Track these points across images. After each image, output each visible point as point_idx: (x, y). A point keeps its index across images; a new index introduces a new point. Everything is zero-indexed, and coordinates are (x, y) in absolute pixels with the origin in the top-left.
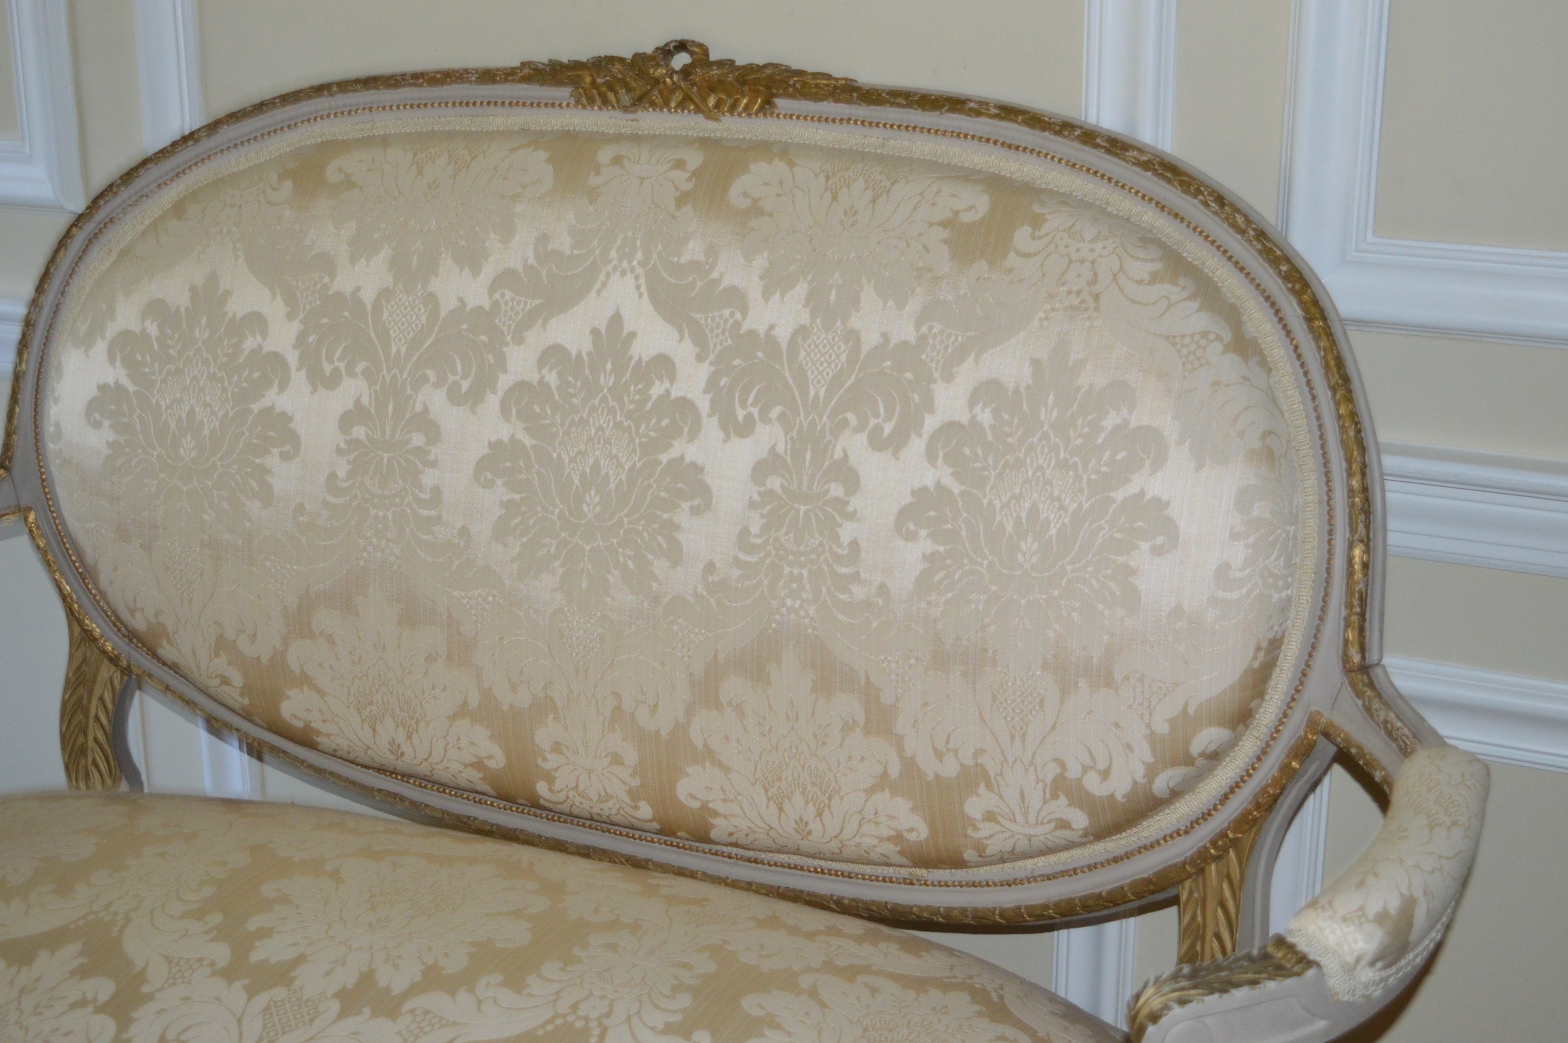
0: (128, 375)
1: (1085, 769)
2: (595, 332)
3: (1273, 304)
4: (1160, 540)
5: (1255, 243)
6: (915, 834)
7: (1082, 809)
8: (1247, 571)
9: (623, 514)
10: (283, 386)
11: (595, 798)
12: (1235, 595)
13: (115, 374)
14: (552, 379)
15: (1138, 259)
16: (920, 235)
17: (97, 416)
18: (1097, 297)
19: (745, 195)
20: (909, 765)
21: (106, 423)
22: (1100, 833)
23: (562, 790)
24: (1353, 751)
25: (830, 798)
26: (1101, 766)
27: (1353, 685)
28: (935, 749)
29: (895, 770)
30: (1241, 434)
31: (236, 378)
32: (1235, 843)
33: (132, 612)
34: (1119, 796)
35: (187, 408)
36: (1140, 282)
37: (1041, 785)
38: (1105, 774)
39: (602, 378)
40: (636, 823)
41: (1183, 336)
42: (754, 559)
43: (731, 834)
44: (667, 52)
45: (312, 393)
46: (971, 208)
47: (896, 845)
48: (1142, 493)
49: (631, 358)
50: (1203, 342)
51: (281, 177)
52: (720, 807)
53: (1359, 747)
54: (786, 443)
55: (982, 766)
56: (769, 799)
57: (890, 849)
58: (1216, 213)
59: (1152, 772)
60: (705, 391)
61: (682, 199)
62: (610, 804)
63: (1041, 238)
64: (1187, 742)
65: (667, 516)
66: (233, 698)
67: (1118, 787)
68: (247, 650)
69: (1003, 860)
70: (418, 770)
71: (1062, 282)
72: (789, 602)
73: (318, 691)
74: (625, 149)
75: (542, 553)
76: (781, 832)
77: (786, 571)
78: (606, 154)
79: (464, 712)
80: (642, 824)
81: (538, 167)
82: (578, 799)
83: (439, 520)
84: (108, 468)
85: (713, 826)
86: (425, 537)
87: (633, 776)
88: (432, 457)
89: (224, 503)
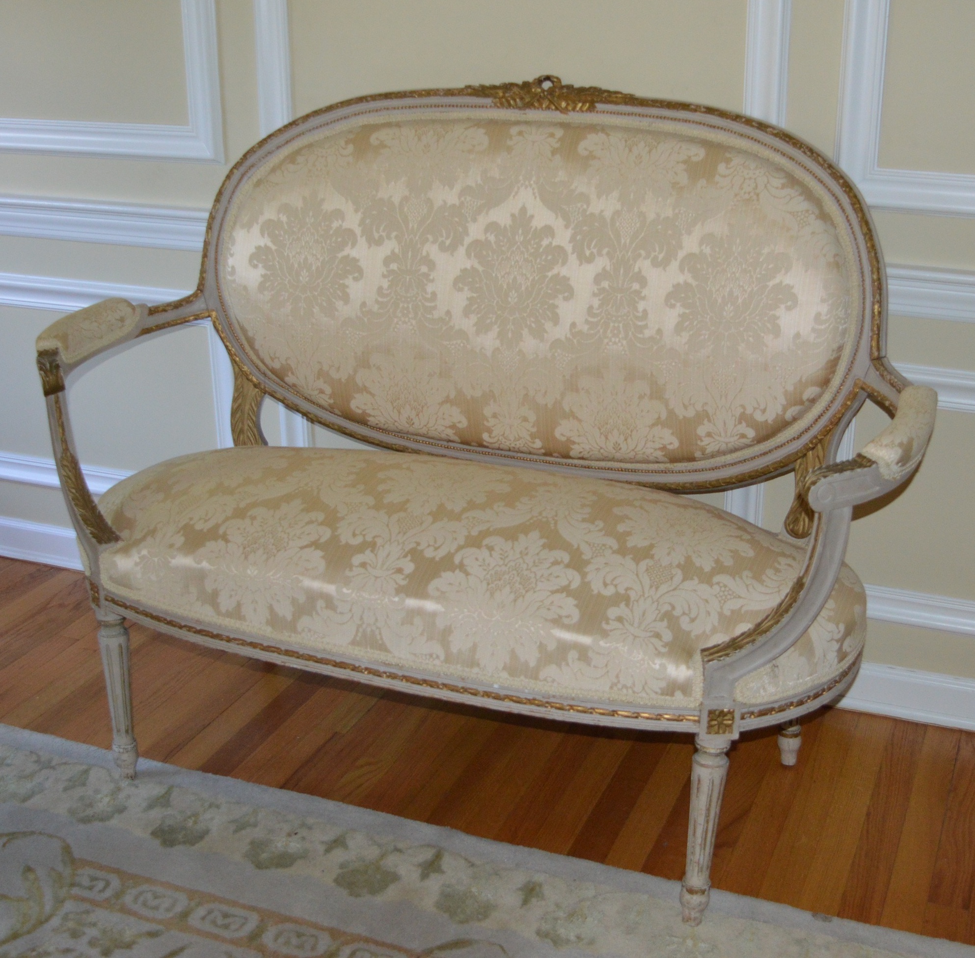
0: (272, 241)
1: (755, 409)
2: (513, 215)
3: (836, 198)
4: (789, 303)
5: (828, 170)
6: (672, 445)
7: (753, 428)
8: (829, 316)
9: (529, 302)
10: (354, 245)
11: (512, 440)
12: (823, 327)
13: (264, 241)
14: (492, 238)
15: (775, 178)
16: (673, 167)
17: (255, 262)
18: (758, 195)
19: (586, 149)
20: (671, 413)
21: (260, 265)
22: (760, 440)
23: (496, 436)
24: (875, 394)
25: (631, 431)
26: (762, 407)
27: (875, 366)
28: (683, 404)
29: (664, 416)
30: (825, 255)
31: (328, 242)
32: (821, 441)
33: (272, 359)
34: (770, 421)
35: (303, 257)
36: (777, 188)
37: (734, 418)
38: (764, 411)
39: (517, 237)
40: (532, 450)
41: (798, 212)
42: (595, 320)
43: (580, 452)
44: (540, 81)
45: (369, 248)
46: (696, 155)
47: (662, 452)
48: (781, 282)
49: (531, 227)
50: (807, 215)
51: (347, 143)
52: (576, 440)
53: (878, 392)
54: (611, 265)
55: (706, 411)
56: (601, 434)
57: (659, 454)
58: (809, 157)
59: (785, 409)
60: (570, 242)
61: (554, 152)
62: (520, 442)
63: (730, 168)
64: (801, 395)
65: (551, 302)
66: (325, 400)
67: (770, 417)
68: (334, 375)
69: (713, 456)
70: (421, 432)
71: (741, 188)
72: (613, 339)
73: (371, 394)
74: (523, 128)
75: (488, 321)
76: (606, 449)
77: (612, 324)
78: (514, 130)
79: (447, 400)
80: (535, 451)
81: (480, 137)
82: (504, 440)
83: (435, 308)
84: (262, 287)
85: (572, 449)
86: (428, 316)
87: (533, 426)
88: (431, 277)
89: (324, 303)
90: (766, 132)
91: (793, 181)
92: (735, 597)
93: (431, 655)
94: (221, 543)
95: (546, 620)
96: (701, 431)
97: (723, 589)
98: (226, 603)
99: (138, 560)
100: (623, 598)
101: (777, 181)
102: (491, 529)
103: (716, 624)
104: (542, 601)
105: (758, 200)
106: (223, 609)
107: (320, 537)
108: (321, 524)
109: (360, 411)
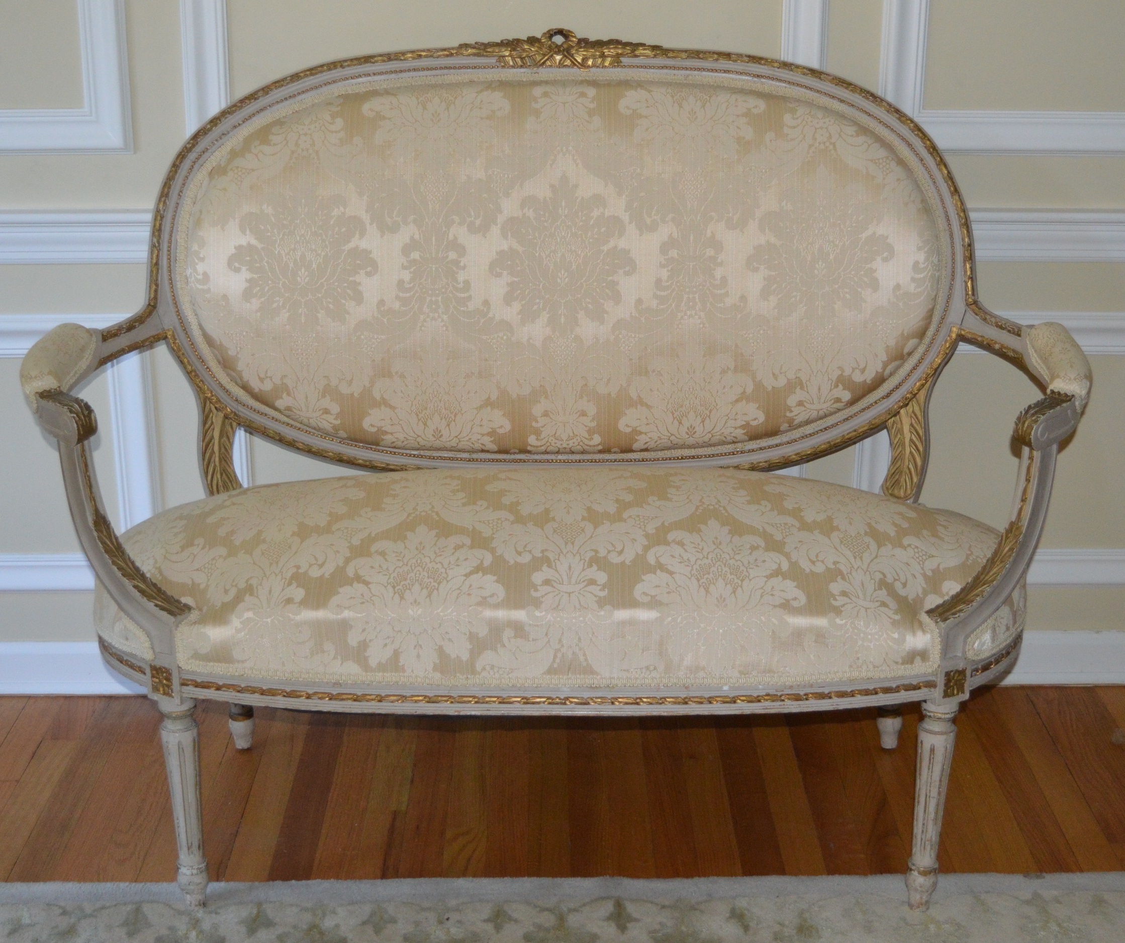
0: (256, 239)
1: (854, 370)
2: (552, 186)
3: (907, 142)
4: (886, 254)
5: (895, 114)
6: (757, 421)
7: (849, 390)
8: (926, 264)
9: (582, 281)
10: (362, 234)
11: (564, 440)
12: (922, 276)
13: (244, 240)
14: (530, 213)
15: (847, 125)
16: (733, 122)
17: (237, 265)
18: (834, 144)
19: (628, 108)
20: (759, 386)
21: (244, 268)
23: (544, 438)
25: (710, 412)
26: (862, 366)
27: (973, 311)
28: (773, 374)
29: (750, 389)
30: (914, 201)
31: (330, 233)
32: (915, 396)
33: (262, 380)
34: (868, 381)
35: (299, 253)
36: (852, 136)
37: (830, 382)
38: (863, 371)
39: (560, 210)
40: (586, 447)
41: (879, 160)
42: (665, 293)
43: (646, 444)
44: (551, 34)
45: (382, 236)
46: (756, 107)
47: (744, 429)
48: (874, 233)
49: (577, 198)
50: (888, 161)
51: (333, 116)
52: (643, 429)
53: (983, 337)
54: (678, 233)
55: (799, 378)
56: (674, 419)
57: (739, 433)
58: (872, 102)
59: (885, 365)
60: (625, 211)
61: (591, 113)
62: (574, 440)
63: (797, 118)
64: (903, 349)
65: (610, 278)
66: (328, 422)
67: (869, 376)
68: (345, 390)
69: (800, 426)
70: (448, 445)
71: (814, 138)
72: (689, 313)
73: (391, 407)
74: (548, 88)
75: (535, 307)
76: (678, 436)
77: (686, 296)
78: (537, 91)
79: (488, 403)
80: (591, 449)
81: (498, 101)
82: (554, 441)
83: (470, 298)
84: (247, 294)
85: (637, 440)
86: (462, 309)
87: (593, 419)
88: (462, 264)
89: (331, 305)
90: (820, 78)
91: (864, 130)
92: (929, 557)
93: (647, 668)
95: (775, 606)
96: (792, 401)
97: (916, 550)
98: (377, 654)
99: (239, 626)
100: (835, 574)
101: (850, 130)
102: (666, 524)
103: (925, 586)
104: (762, 588)
105: (835, 150)
106: (373, 662)
107: (482, 561)
108: (472, 547)
109: (374, 430)
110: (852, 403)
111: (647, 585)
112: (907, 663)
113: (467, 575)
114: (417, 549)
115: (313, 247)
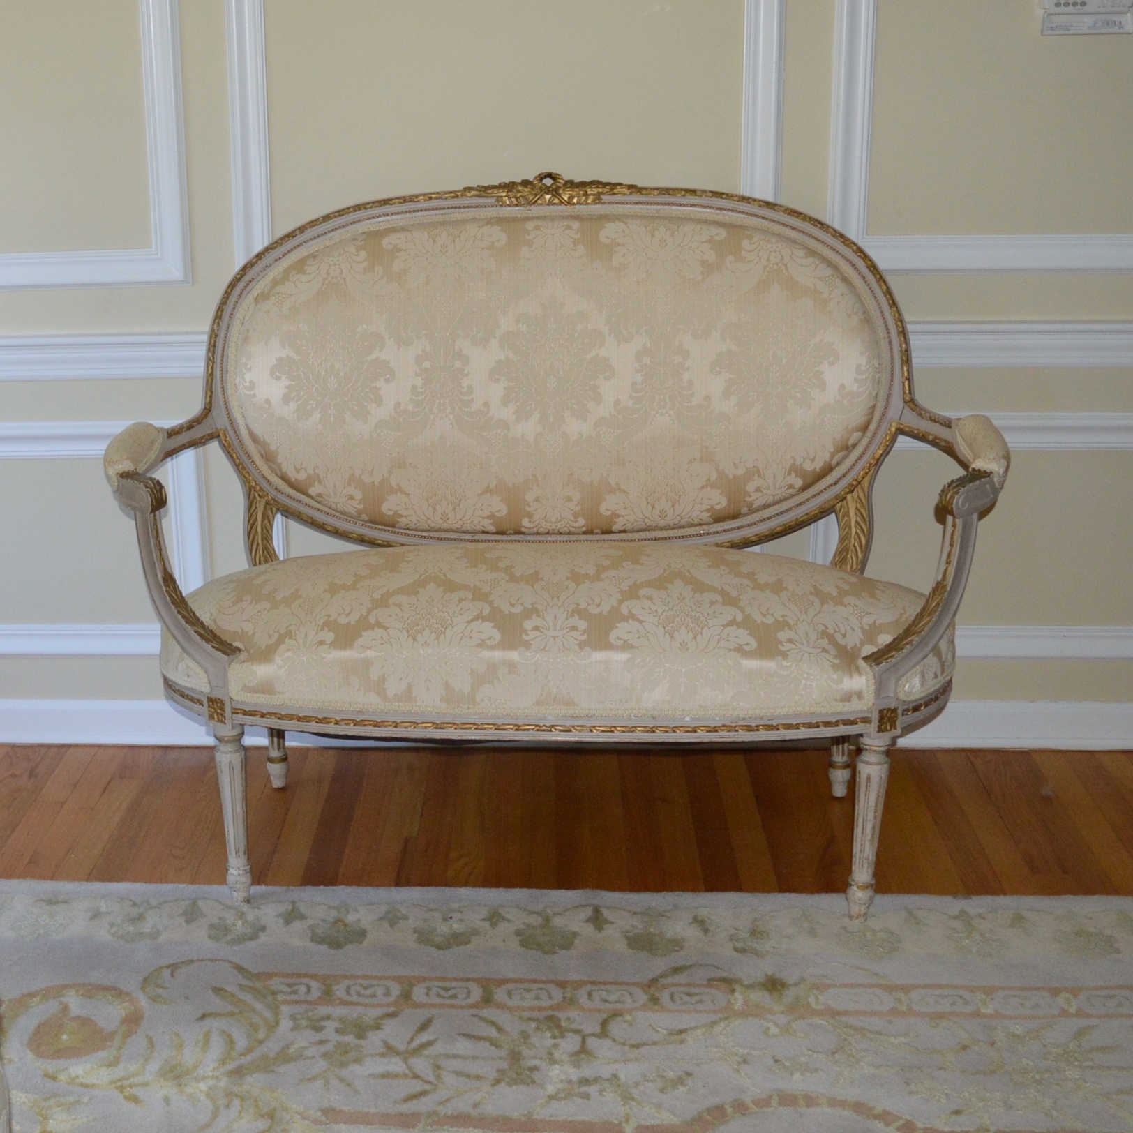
0: (293, 352)
1: (804, 459)
2: (543, 305)
3: (851, 262)
4: (831, 359)
5: (840, 238)
6: (720, 505)
7: (801, 478)
8: (868, 367)
9: (569, 385)
10: (382, 348)
11: (553, 522)
12: (864, 377)
13: (286, 352)
14: (524, 328)
15: (797, 249)
16: (698, 247)
17: (278, 374)
18: (786, 265)
19: (608, 238)
20: (721, 475)
23: (536, 521)
24: (916, 432)
25: (679, 497)
26: (811, 457)
27: (908, 407)
28: (734, 464)
29: (714, 477)
30: (856, 313)
31: (355, 347)
32: (860, 483)
33: (297, 471)
34: (818, 470)
35: (330, 364)
36: (802, 258)
37: (784, 470)
38: (813, 460)
39: (549, 325)
40: (573, 530)
41: (825, 277)
42: (640, 395)
43: (623, 526)
44: (541, 178)
45: (398, 349)
46: (718, 234)
47: (709, 513)
48: (822, 340)
49: (564, 314)
50: (833, 279)
51: (358, 250)
52: (621, 512)
54: (651, 343)
55: (757, 467)
56: (648, 503)
57: (705, 516)
58: (820, 228)
59: (832, 456)
60: (605, 325)
61: (576, 243)
62: (562, 523)
63: (754, 244)
64: (848, 440)
65: (592, 383)
66: (352, 507)
67: (818, 465)
68: (367, 479)
69: (758, 510)
70: (454, 527)
71: (768, 260)
72: (660, 411)
73: (405, 493)
74: (539, 223)
75: (528, 408)
76: (652, 519)
77: (657, 397)
78: (530, 225)
79: (488, 490)
80: (577, 531)
81: (497, 234)
82: (545, 523)
83: (472, 400)
84: (286, 399)
85: (616, 523)
86: (466, 410)
87: (577, 505)
88: (466, 372)
89: (356, 408)
90: (774, 209)
91: (813, 253)
92: (867, 614)
93: (621, 701)
94: (379, 631)
95: (730, 650)
96: (751, 487)
97: (855, 608)
98: (394, 687)
99: (281, 663)
100: (782, 625)
101: (801, 253)
102: (638, 583)
103: (862, 637)
104: (719, 635)
105: (787, 269)
106: (390, 694)
107: (481, 612)
108: (473, 600)
109: (391, 513)
110: (804, 488)
111: (621, 631)
112: (845, 701)
113: (469, 622)
114: (427, 601)
115: (341, 358)
